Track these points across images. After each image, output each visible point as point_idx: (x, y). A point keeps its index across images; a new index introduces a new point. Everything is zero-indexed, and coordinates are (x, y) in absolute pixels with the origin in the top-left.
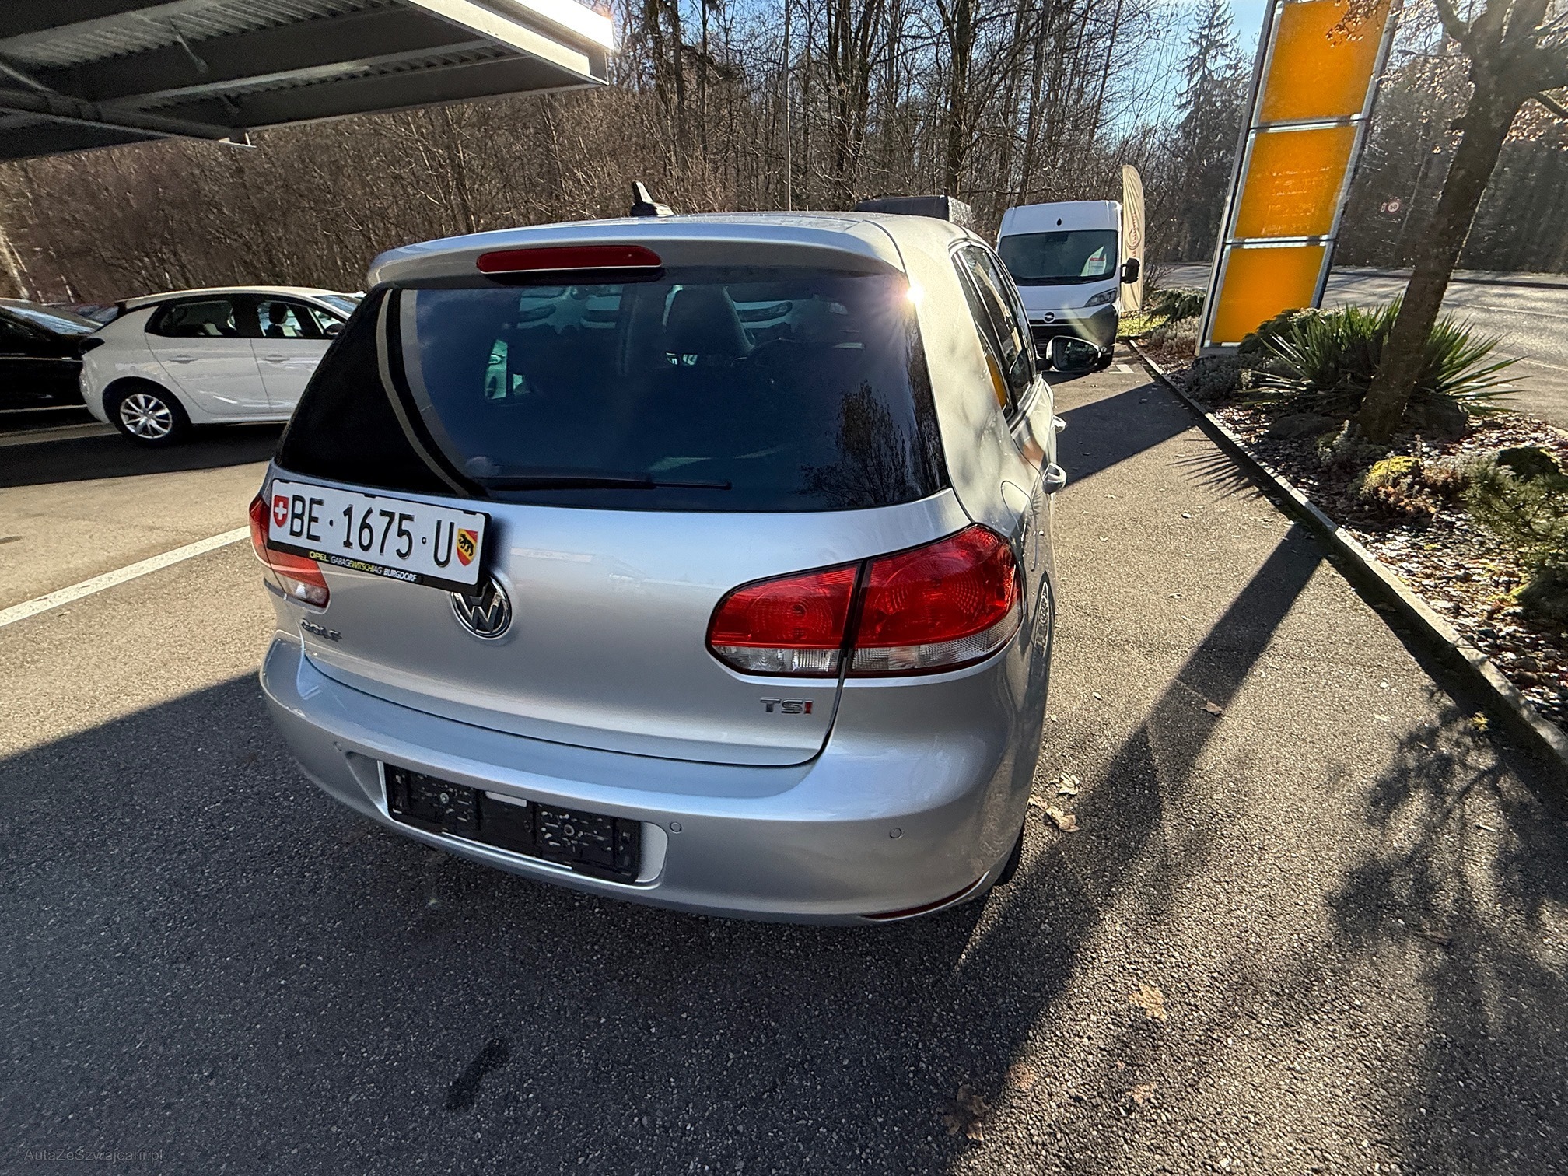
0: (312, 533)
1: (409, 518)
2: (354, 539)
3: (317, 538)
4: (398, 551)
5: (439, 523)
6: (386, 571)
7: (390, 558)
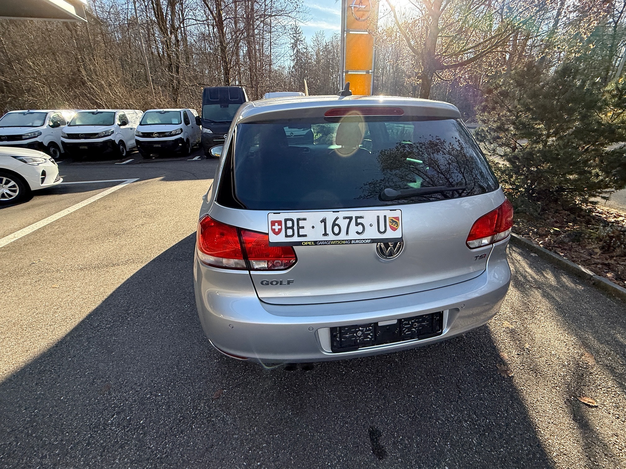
0: (301, 234)
1: (361, 217)
2: (329, 231)
3: (305, 236)
4: (358, 233)
5: (378, 217)
6: (353, 242)
7: (352, 235)
